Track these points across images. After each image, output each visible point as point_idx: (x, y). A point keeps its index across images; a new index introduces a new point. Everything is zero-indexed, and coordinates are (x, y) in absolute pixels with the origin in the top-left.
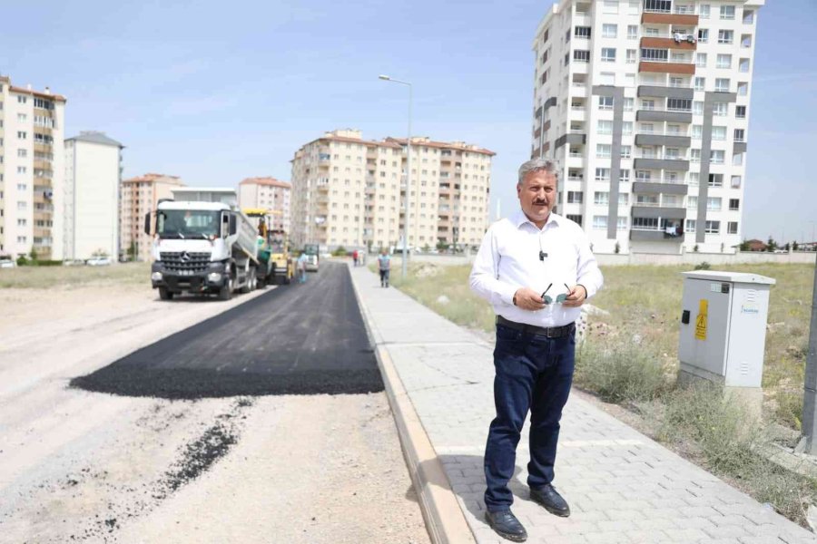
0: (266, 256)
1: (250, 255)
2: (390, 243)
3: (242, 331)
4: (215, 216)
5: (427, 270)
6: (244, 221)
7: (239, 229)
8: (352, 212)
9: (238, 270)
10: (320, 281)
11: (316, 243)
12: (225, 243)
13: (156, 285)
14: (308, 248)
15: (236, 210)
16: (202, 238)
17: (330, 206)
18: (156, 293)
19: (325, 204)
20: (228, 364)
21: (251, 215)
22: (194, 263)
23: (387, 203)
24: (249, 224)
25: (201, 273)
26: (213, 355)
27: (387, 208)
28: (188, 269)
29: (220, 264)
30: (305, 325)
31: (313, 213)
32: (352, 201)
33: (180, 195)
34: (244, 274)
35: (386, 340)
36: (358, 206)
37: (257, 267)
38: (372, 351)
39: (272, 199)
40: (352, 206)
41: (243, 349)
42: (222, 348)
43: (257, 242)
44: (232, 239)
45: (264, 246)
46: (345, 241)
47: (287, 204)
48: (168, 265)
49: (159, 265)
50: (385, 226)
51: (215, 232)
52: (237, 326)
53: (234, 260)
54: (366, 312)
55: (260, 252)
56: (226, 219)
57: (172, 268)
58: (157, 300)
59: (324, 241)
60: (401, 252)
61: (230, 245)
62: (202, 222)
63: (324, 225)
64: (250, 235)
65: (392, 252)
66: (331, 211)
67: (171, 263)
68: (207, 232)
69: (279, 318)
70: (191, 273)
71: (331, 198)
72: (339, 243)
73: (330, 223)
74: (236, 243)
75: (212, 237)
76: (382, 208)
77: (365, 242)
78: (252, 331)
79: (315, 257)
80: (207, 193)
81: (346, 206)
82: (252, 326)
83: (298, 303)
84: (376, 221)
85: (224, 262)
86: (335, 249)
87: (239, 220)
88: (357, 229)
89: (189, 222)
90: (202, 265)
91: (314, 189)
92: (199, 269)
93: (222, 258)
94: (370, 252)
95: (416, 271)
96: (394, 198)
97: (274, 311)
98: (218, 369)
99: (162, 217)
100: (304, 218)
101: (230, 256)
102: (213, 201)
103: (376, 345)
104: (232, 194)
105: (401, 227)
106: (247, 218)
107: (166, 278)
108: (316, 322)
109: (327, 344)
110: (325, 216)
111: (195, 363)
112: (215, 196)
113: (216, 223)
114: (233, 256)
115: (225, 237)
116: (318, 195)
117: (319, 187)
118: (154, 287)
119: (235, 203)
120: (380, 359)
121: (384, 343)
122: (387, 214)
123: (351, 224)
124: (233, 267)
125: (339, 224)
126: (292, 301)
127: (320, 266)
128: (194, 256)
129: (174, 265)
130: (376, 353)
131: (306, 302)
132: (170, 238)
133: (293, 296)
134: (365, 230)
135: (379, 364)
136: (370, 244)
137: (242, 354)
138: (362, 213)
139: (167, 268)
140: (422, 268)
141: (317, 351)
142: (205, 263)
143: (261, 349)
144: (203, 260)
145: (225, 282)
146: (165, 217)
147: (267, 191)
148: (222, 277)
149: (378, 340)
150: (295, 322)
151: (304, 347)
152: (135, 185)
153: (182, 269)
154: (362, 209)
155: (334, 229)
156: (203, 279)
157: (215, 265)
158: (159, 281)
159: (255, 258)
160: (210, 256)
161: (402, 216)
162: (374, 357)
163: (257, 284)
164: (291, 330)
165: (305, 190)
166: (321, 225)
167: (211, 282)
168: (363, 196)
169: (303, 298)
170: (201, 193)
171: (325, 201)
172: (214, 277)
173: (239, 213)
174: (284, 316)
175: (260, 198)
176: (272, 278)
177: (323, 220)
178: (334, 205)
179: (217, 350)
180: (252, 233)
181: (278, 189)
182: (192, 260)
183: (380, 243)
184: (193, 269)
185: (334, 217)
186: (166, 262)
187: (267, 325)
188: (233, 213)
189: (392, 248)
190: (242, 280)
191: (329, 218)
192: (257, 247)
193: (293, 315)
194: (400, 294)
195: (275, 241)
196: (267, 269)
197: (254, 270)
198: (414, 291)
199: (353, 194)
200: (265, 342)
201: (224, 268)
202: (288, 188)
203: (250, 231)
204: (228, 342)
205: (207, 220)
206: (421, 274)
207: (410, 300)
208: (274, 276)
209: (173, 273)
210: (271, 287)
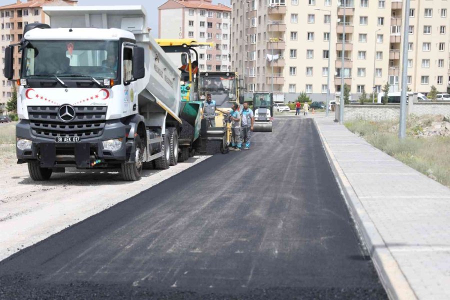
0: (192, 111)
1: (169, 110)
2: (377, 87)
3: (169, 223)
4: (112, 50)
5: (438, 126)
6: (158, 57)
7: (149, 71)
8: (319, 45)
9: (148, 132)
10: (275, 145)
11: (267, 90)
12: (127, 92)
13: (23, 157)
14: (258, 99)
15: (145, 39)
16: (92, 85)
17: (287, 36)
18: (24, 170)
19: (280, 34)
20: (149, 276)
21: (169, 49)
22: (80, 124)
23: (372, 27)
24: (165, 63)
25: (92, 139)
26: (128, 260)
27: (372, 37)
28: (71, 133)
29: (121, 125)
30: (258, 213)
31: (263, 47)
32: (319, 28)
33: (59, 18)
34: (159, 140)
35: (388, 240)
36: (327, 35)
37: (180, 129)
38: (368, 258)
39: (205, 29)
40: (319, 36)
41: (170, 251)
42: (141, 248)
43: (179, 90)
44: (139, 86)
45: (189, 96)
46: (309, 86)
47: (225, 35)
48: (41, 126)
49: (28, 126)
50: (369, 63)
51: (112, 76)
52: (161, 213)
53: (142, 118)
54: (350, 192)
55: (184, 104)
56: (128, 54)
57: (47, 132)
58: (26, 182)
59: (279, 87)
60: (396, 100)
61: (136, 95)
62: (93, 59)
63: (279, 64)
64: (166, 79)
65: (379, 101)
66: (289, 43)
67: (46, 123)
68: (100, 76)
69: (220, 202)
70: (76, 138)
71: (289, 25)
72: (300, 89)
73: (288, 62)
74: (146, 91)
75: (107, 83)
76: (363, 36)
77: (338, 88)
78: (182, 222)
79: (268, 111)
80: (99, 13)
81: (310, 35)
82: (183, 213)
83: (247, 179)
84: (354, 56)
85: (126, 120)
86: (294, 98)
87: (149, 57)
88: (326, 69)
89: (74, 60)
90: (93, 126)
91: (263, 12)
92: (88, 132)
93: (123, 116)
94: (347, 102)
95: (417, 129)
96: (382, 20)
97: (213, 191)
98: (135, 284)
99: (31, 53)
100: (250, 55)
101: (137, 112)
102: (109, 26)
103: (374, 248)
104: (138, 15)
105: (393, 63)
106: (161, 51)
107: (37, 147)
108: (276, 208)
109: (295, 244)
110: (280, 52)
111: (102, 273)
112: (113, 18)
113: (112, 60)
114: (141, 113)
115: (127, 83)
116: (270, 22)
117: (270, 9)
118: (20, 161)
119: (141, 27)
120: (383, 271)
121: (386, 246)
122: (370, 45)
123: (318, 61)
124: (141, 128)
125: (301, 62)
126: (238, 176)
127: (276, 124)
128: (80, 111)
129: (50, 127)
130: (374, 260)
131: (258, 177)
132: (43, 85)
133: (239, 168)
134: (338, 70)
135: (382, 280)
136: (347, 89)
137: (168, 260)
138: (333, 45)
139: (39, 131)
140: (428, 123)
141: (280, 254)
142: (97, 123)
143: (197, 250)
144: (94, 118)
145: (128, 152)
146: (36, 53)
147: (197, 17)
148: (123, 145)
149: (376, 241)
150: (244, 208)
151: (261, 248)
152: (16, 14)
153: (63, 133)
154: (334, 38)
155: (293, 69)
156: (94, 149)
157: (113, 126)
158: (27, 152)
159: (176, 115)
160: (105, 113)
161: (394, 46)
162: (372, 266)
163: (179, 154)
164: (239, 221)
165: (250, 14)
166: (274, 65)
167: (108, 153)
168: (335, 20)
169: (255, 172)
170: (91, 14)
171: (281, 29)
172: (112, 146)
173: (149, 44)
174: (229, 199)
175: (188, 29)
176: (201, 144)
177: (276, 57)
178: (294, 34)
179: (134, 252)
180: (171, 77)
181: (213, 15)
182: (77, 119)
183: (361, 87)
184: (79, 133)
185: (293, 52)
186: (37, 122)
187: (205, 211)
188: (140, 45)
189: (381, 95)
190: (155, 149)
191: (286, 54)
192: (178, 98)
193: (241, 197)
194: (399, 164)
195: (222, 89)
196: (194, 130)
197: (174, 132)
198: (420, 160)
199: (320, 17)
200: (203, 240)
201: (128, 130)
202: (226, 13)
203: (168, 73)
204: (149, 240)
205: (101, 56)
206: (427, 134)
207: (417, 174)
208: (205, 141)
209: (49, 139)
210: (200, 159)
